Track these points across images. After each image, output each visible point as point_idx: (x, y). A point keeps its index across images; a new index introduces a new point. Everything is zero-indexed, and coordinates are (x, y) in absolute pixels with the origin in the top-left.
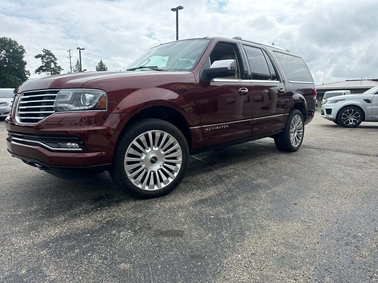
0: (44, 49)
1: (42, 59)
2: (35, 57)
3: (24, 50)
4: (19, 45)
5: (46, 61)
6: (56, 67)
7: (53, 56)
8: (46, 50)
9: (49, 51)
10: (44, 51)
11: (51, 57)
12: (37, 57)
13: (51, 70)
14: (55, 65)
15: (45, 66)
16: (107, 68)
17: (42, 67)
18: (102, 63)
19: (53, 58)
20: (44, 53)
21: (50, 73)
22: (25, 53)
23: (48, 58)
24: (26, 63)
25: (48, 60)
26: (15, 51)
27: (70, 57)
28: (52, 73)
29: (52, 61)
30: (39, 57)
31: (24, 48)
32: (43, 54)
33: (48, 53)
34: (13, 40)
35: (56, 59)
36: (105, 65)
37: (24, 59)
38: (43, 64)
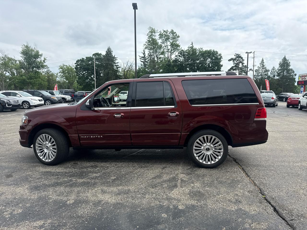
0: (236, 54)
1: (233, 61)
2: (229, 61)
3: (221, 57)
4: (219, 54)
5: (236, 63)
6: (243, 66)
7: (242, 58)
8: (237, 54)
9: (239, 54)
10: (236, 55)
11: (240, 59)
12: (230, 60)
13: (239, 69)
14: (243, 65)
15: (235, 66)
16: (289, 62)
17: (233, 67)
18: (286, 58)
19: (241, 60)
20: (236, 57)
21: (238, 71)
22: (222, 59)
23: (238, 60)
24: (222, 66)
25: (238, 62)
26: (217, 58)
27: (254, 58)
28: (240, 71)
29: (241, 62)
30: (231, 60)
31: (222, 55)
32: (234, 57)
33: (238, 56)
34: (215, 50)
35: (244, 60)
36: (288, 60)
37: (221, 63)
38: (234, 65)
